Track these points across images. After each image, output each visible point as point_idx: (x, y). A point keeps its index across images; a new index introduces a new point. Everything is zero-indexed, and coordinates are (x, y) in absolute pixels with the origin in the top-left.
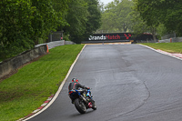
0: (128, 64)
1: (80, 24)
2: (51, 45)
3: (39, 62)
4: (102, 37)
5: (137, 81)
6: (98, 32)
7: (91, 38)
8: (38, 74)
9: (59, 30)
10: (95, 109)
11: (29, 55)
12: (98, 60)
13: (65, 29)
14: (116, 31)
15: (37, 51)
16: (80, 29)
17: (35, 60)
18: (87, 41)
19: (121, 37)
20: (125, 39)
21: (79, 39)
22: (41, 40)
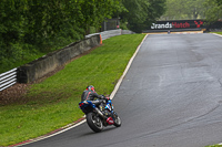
0: (199, 58)
1: (141, 9)
3: (90, 56)
4: (168, 25)
5: (211, 78)
6: (162, 19)
9: (114, 17)
10: (118, 126)
11: (78, 47)
12: (162, 52)
13: (123, 16)
14: (184, 17)
15: (88, 42)
16: (141, 15)
17: (86, 53)
18: (148, 29)
19: (191, 25)
20: (195, 27)
21: (139, 27)
22: (93, 29)
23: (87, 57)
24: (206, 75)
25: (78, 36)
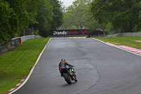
0: (84, 54)
1: (47, 22)
2: (24, 39)
3: (15, 52)
4: (64, 33)
5: (91, 67)
6: (60, 28)
7: (55, 33)
8: (14, 61)
9: (30, 27)
11: (7, 46)
12: (60, 50)
13: (35, 26)
14: (74, 27)
15: (13, 43)
16: (47, 26)
17: (11, 50)
18: (52, 35)
20: (81, 34)
21: (46, 34)
22: (16, 34)
23: (12, 52)
24: (88, 64)
25: (7, 39)
